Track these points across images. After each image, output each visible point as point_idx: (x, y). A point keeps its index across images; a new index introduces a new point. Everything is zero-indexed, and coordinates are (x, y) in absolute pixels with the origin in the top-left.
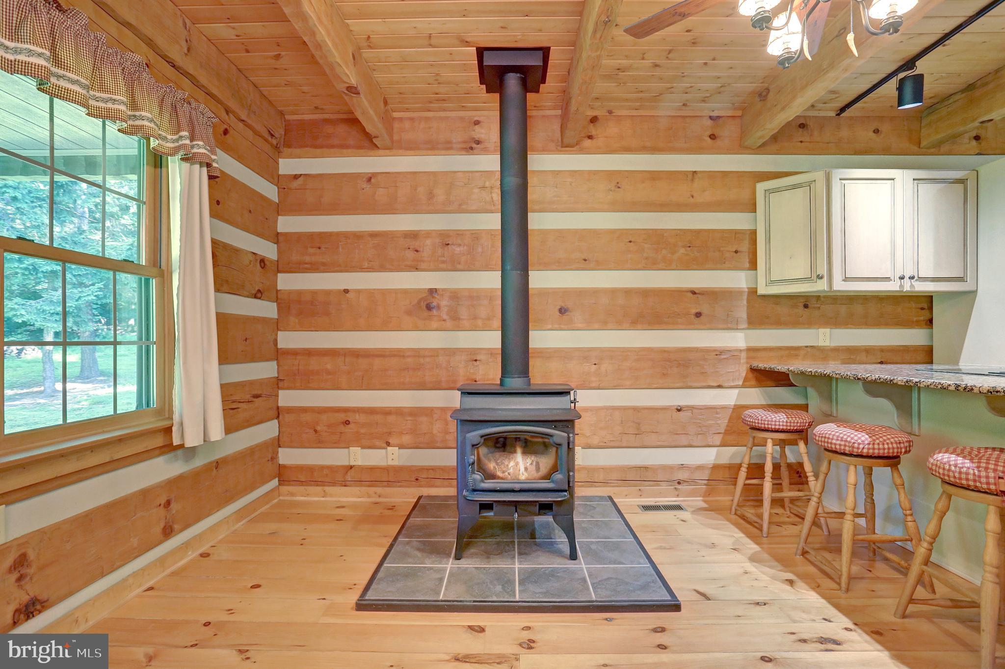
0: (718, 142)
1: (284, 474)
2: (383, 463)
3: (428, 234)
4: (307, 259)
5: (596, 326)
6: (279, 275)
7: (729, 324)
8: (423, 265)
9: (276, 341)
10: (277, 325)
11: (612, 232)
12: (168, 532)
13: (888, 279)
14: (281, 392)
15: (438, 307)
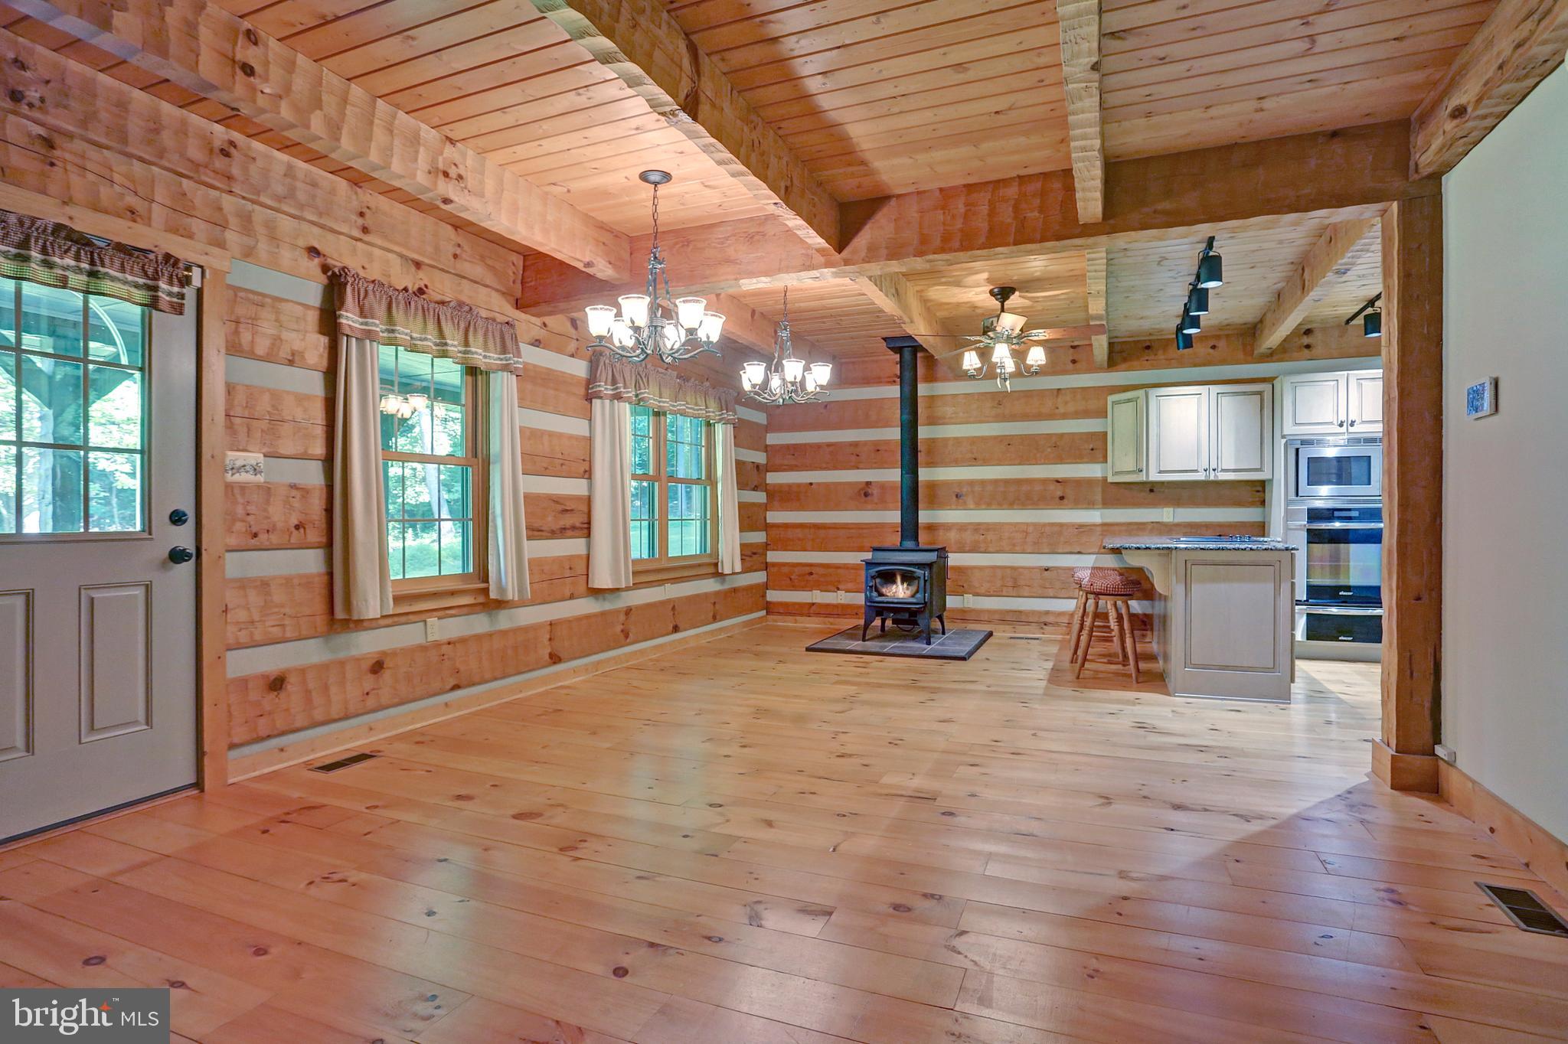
0: (1078, 365)
1: (770, 608)
2: (834, 602)
3: (866, 443)
4: (786, 462)
5: (984, 507)
6: (768, 474)
7: (1090, 505)
8: (861, 466)
9: (765, 518)
10: (766, 507)
11: (995, 438)
12: (715, 619)
13: (1196, 471)
14: (768, 553)
15: (872, 495)
